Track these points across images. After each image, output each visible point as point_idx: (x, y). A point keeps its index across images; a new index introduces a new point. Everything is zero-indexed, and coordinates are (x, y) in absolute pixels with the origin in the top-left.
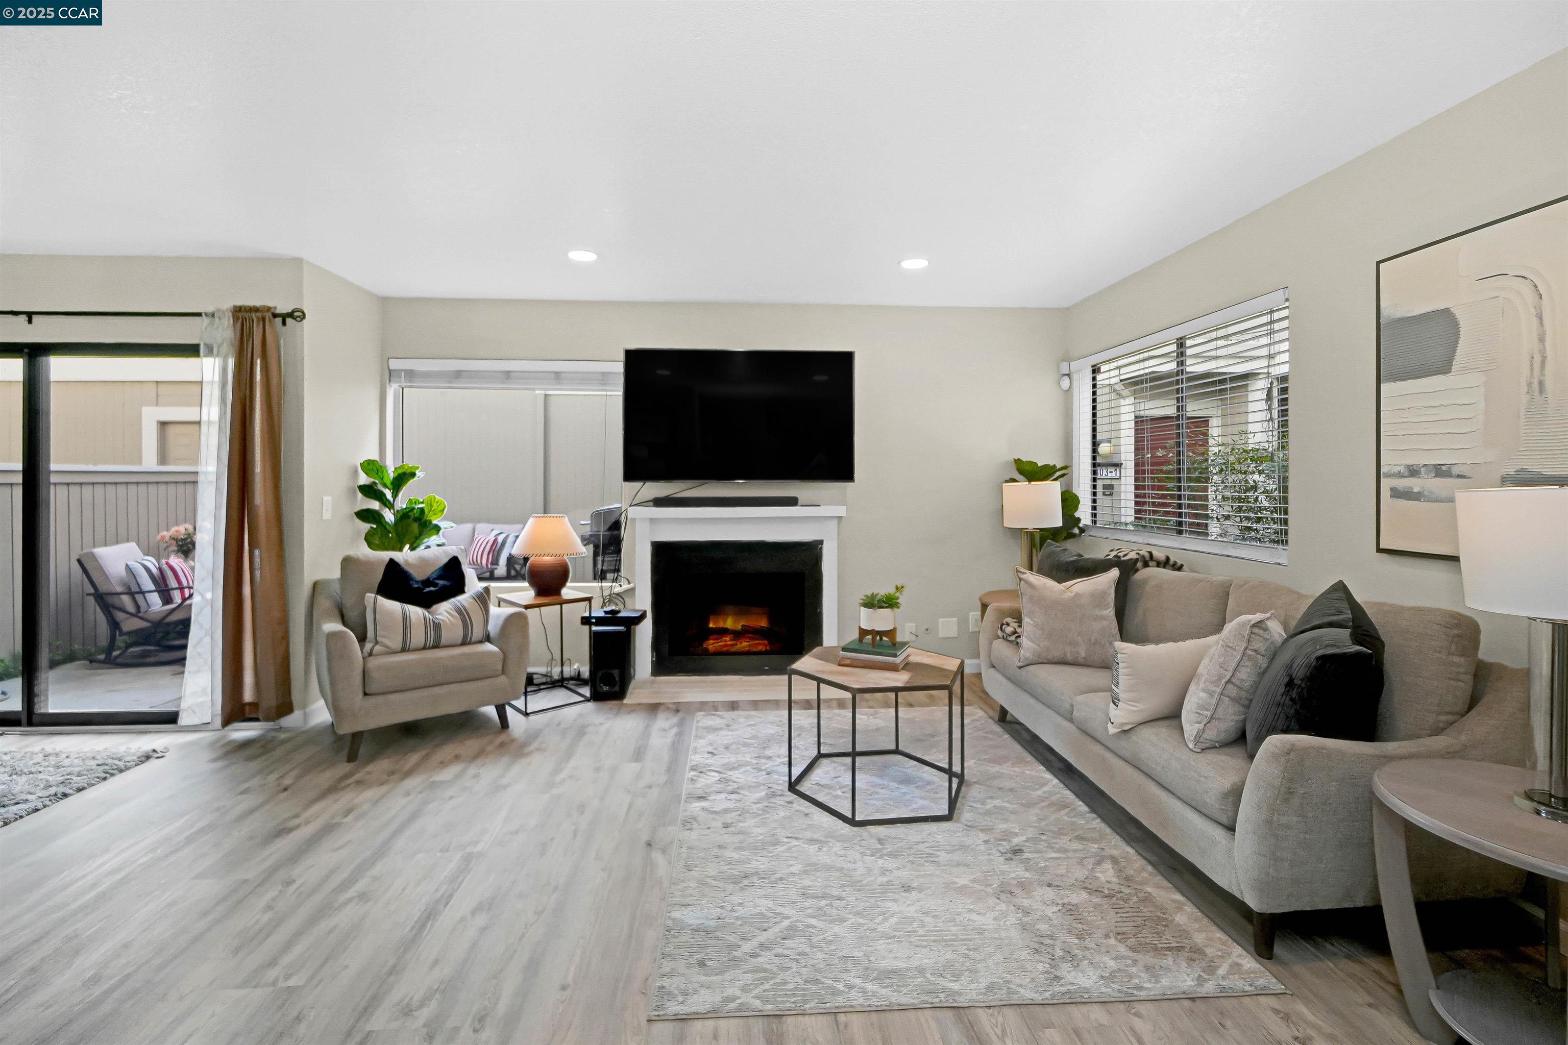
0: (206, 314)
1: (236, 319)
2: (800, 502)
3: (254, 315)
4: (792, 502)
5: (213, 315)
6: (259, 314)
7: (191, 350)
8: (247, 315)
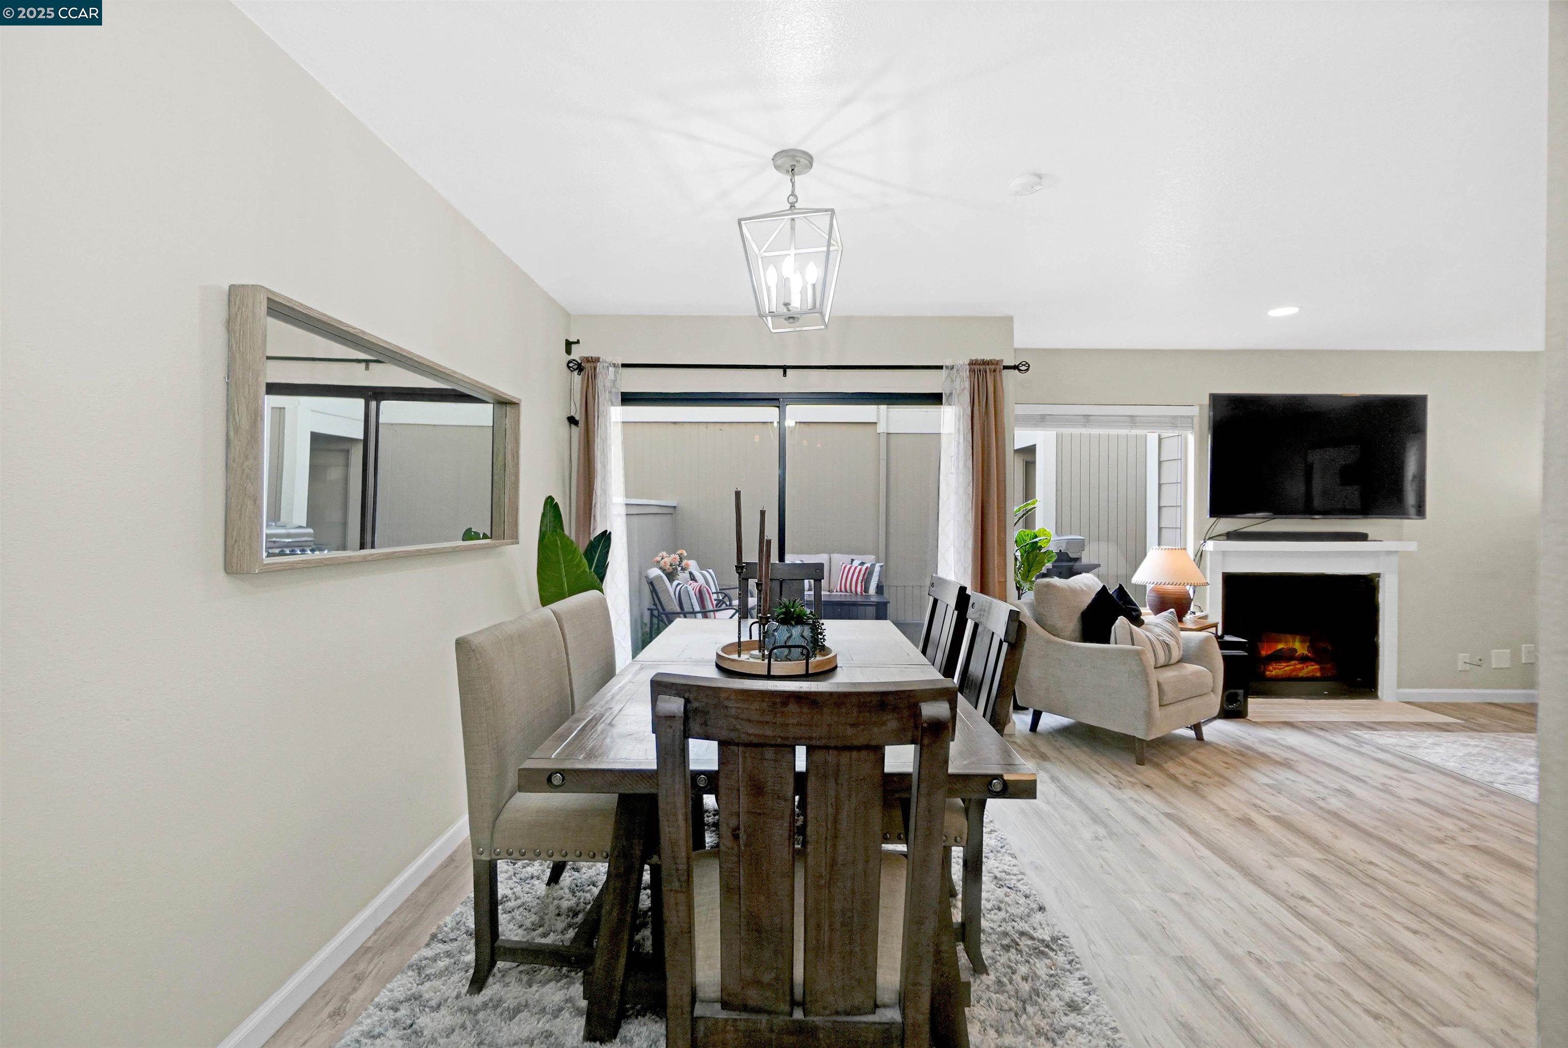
0: (947, 367)
1: (972, 371)
2: (1369, 539)
3: (987, 367)
4: (1363, 537)
5: (952, 368)
6: (993, 367)
7: (935, 399)
8: (982, 367)
